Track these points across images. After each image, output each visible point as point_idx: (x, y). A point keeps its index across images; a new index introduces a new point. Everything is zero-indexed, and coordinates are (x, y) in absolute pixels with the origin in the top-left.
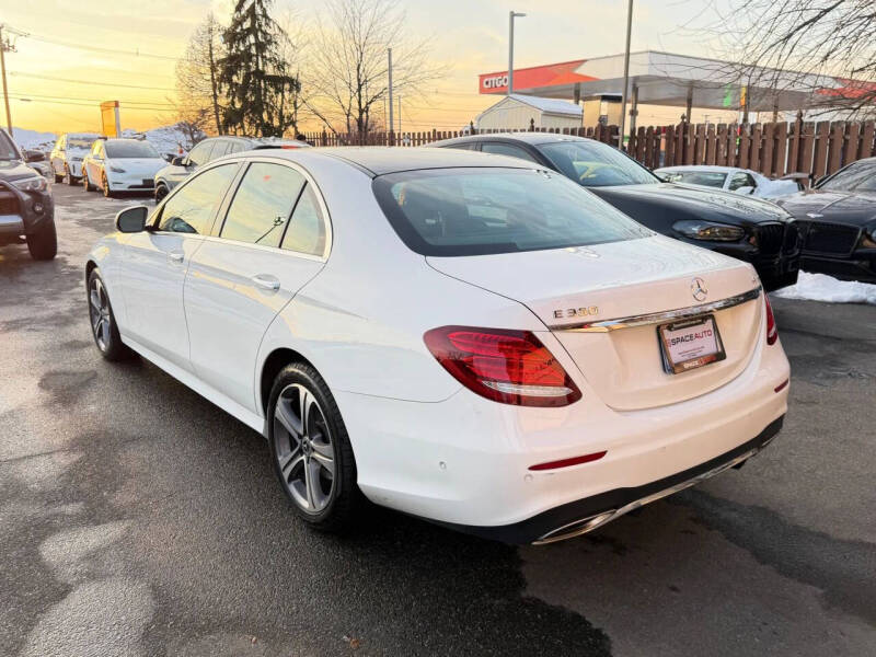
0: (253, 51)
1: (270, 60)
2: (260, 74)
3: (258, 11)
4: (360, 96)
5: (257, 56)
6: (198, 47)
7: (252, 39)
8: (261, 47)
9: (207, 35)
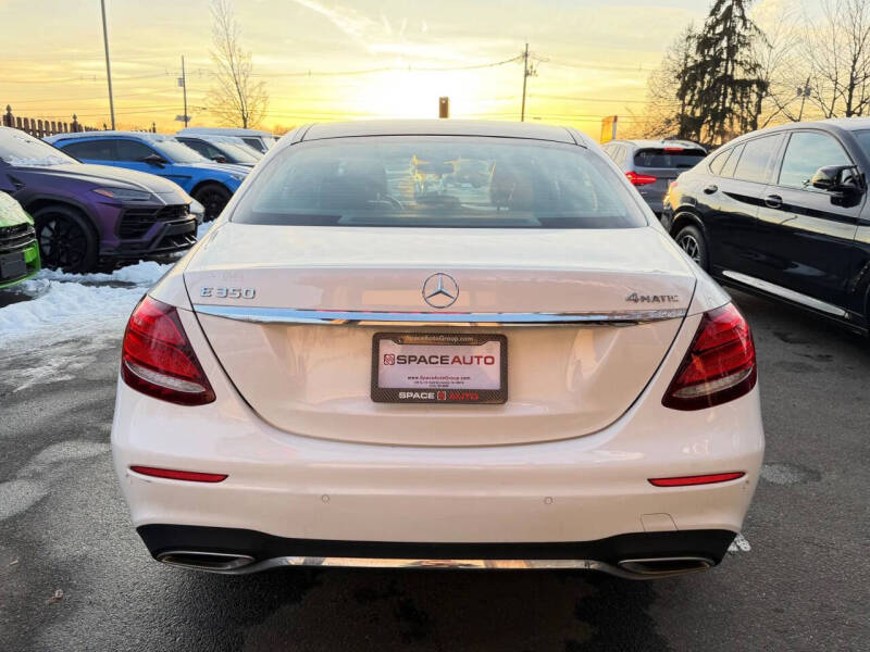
0: (724, 56)
1: (741, 64)
2: (728, 80)
3: (736, 12)
4: (851, 96)
5: (727, 60)
6: (674, 57)
7: (724, 44)
8: (732, 50)
9: (685, 43)
